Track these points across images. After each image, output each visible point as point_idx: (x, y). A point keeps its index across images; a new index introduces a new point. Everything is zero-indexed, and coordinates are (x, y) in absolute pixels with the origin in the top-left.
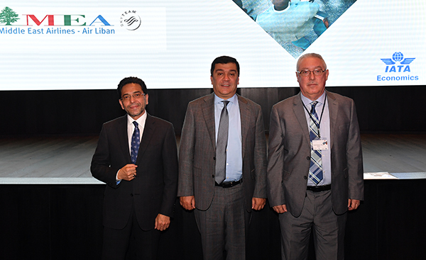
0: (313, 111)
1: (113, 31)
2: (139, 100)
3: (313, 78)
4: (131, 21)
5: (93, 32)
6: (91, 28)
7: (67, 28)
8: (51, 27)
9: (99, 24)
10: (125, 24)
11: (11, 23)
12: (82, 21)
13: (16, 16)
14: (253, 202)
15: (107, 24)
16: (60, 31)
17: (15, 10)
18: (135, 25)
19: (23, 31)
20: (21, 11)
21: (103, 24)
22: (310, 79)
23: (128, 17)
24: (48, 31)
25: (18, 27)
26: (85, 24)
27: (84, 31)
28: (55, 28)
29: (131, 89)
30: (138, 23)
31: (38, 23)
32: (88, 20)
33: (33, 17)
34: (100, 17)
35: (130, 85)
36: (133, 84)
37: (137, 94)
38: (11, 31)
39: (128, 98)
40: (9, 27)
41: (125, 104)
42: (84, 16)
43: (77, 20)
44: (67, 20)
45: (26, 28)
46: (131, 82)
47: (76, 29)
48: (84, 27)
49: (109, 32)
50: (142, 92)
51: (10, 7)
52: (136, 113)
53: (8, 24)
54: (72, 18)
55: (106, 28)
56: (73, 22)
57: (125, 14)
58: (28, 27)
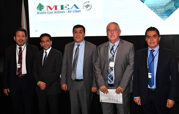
0: (112, 49)
1: (80, 11)
2: (48, 43)
3: (112, 33)
4: (87, 6)
5: (72, 12)
6: (71, 10)
7: (62, 11)
8: (56, 11)
9: (74, 8)
10: (85, 8)
11: (41, 10)
12: (68, 7)
13: (43, 7)
14: (92, 89)
15: (77, 8)
16: (59, 12)
17: (43, 4)
18: (89, 8)
19: (46, 13)
20: (45, 5)
21: (76, 8)
22: (111, 34)
23: (86, 4)
24: (55, 12)
25: (44, 11)
26: (69, 9)
27: (69, 12)
28: (57, 11)
29: (45, 39)
30: (90, 7)
31: (51, 9)
32: (70, 7)
33: (49, 7)
34: (75, 5)
35: (45, 37)
36: (46, 37)
37: (47, 41)
38: (41, 13)
39: (44, 42)
40: (41, 11)
41: (43, 44)
42: (68, 5)
43: (66, 7)
44: (62, 7)
45: (47, 12)
46: (45, 36)
47: (65, 11)
48: (69, 10)
49: (78, 12)
50: (50, 40)
51: (41, 3)
52: (47, 48)
53: (40, 10)
54: (64, 7)
55: (77, 10)
56: (64, 8)
57: (85, 3)
58: (48, 11)
